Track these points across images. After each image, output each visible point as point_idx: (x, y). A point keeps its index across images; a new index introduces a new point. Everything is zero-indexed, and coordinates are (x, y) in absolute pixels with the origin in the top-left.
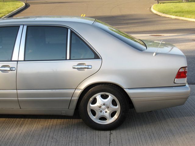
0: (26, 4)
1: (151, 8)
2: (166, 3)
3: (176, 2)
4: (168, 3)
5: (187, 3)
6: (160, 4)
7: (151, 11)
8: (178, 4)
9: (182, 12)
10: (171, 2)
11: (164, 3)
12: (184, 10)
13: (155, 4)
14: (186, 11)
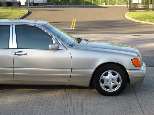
0: (28, 11)
1: (125, 15)
2: (136, 11)
3: (144, 11)
4: (137, 11)
5: (152, 12)
6: (132, 12)
7: (125, 18)
8: (145, 12)
9: (150, 19)
10: (140, 11)
11: (134, 12)
12: (151, 17)
13: (127, 13)
14: (153, 18)
